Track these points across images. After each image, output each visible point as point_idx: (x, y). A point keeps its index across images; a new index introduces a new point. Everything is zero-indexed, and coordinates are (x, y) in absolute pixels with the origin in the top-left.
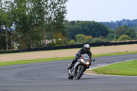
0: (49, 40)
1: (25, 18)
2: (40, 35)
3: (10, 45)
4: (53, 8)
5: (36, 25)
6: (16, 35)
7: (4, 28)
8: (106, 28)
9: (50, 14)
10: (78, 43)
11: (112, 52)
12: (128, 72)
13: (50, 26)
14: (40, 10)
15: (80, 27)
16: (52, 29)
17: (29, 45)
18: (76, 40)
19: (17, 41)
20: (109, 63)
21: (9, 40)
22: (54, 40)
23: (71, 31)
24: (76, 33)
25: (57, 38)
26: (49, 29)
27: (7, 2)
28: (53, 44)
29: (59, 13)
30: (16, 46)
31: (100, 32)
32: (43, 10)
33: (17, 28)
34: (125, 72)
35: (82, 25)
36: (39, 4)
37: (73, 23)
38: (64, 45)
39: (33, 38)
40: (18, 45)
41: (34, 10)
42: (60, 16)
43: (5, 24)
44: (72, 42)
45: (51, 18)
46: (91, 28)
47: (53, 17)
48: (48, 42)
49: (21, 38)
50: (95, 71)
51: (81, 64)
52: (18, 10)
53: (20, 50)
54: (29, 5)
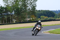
0: (29, 18)
1: (18, 9)
2: (25, 16)
3: (12, 21)
4: (31, 4)
5: (23, 12)
6: (15, 16)
7: (9, 13)
8: (54, 13)
9: (29, 7)
11: (56, 23)
14: (25, 5)
16: (30, 14)
17: (20, 21)
18: (41, 19)
19: (15, 19)
20: (55, 28)
21: (12, 19)
23: (39, 14)
24: (41, 15)
25: (32, 18)
26: (29, 13)
27: (10, 2)
28: (31, 20)
29: (33, 7)
30: (14, 21)
31: (51, 15)
32: (26, 5)
33: (15, 13)
35: (43, 12)
36: (25, 2)
37: (39, 11)
40: (16, 21)
41: (22, 5)
42: (34, 8)
43: (10, 11)
44: (39, 19)
46: (47, 13)
47: (31, 8)
48: (28, 19)
50: (49, 32)
52: (15, 5)
53: (16, 23)
54: (20, 3)
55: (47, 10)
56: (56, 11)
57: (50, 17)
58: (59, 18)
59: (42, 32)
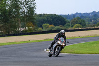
0: (23, 27)
2: (17, 24)
4: (26, 5)
5: (14, 17)
8: (64, 19)
9: (24, 9)
10: (44, 30)
12: (80, 51)
13: (23, 17)
14: (17, 7)
15: (46, 19)
17: (9, 32)
22: (27, 28)
23: (39, 21)
24: (43, 23)
25: (28, 27)
26: (23, 20)
28: (26, 31)
29: (30, 8)
31: (60, 22)
34: (78, 51)
35: (47, 17)
36: (16, 1)
37: (40, 15)
38: (34, 31)
39: (11, 27)
40: (1, 32)
41: (12, 6)
42: (31, 10)
44: (40, 29)
45: (24, 12)
46: (53, 19)
47: (26, 11)
48: (22, 29)
49: (3, 26)
51: (59, 45)
53: (2, 35)
54: (9, 3)
55: (53, 14)
56: (68, 16)
57: (58, 26)
58: (72, 26)
59: (45, 50)
